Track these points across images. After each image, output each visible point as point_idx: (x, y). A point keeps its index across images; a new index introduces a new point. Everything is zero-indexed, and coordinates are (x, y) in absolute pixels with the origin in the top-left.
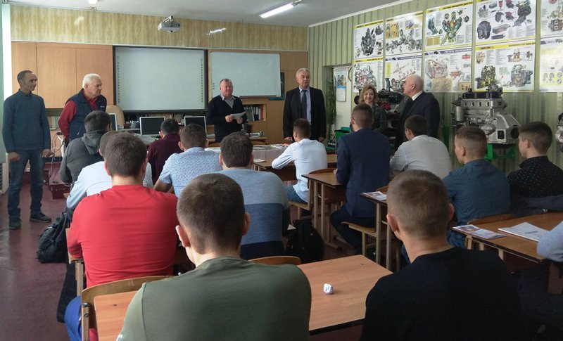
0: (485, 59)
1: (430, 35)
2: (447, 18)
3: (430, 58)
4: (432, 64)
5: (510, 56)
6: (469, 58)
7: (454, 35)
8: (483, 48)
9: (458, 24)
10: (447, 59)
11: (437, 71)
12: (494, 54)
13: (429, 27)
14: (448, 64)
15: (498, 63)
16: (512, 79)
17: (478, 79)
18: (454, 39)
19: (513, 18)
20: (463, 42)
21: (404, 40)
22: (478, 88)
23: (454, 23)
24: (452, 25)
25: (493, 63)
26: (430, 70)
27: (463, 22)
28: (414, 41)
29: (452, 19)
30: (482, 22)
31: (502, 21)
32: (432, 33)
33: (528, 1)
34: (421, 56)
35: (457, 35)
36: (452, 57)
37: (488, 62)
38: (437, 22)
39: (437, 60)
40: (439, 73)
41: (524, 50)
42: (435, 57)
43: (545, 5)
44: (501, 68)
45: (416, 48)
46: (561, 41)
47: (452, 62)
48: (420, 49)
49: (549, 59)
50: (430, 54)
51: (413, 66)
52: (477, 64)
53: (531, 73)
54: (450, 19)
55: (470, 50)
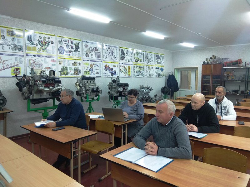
0: (63, 63)
1: (30, 45)
2: (40, 39)
3: (30, 58)
4: (32, 62)
5: (73, 63)
6: (55, 61)
8: (61, 58)
9: (48, 43)
10: (42, 60)
11: (36, 66)
12: (66, 61)
13: (28, 40)
14: (43, 63)
15: (69, 66)
16: (74, 72)
17: (60, 72)
18: (45, 50)
19: (73, 49)
20: (51, 53)
22: (60, 75)
23: (45, 43)
24: (44, 43)
25: (66, 65)
26: (31, 65)
27: (50, 43)
28: (16, 45)
29: (44, 40)
30: (60, 47)
31: (69, 49)
32: (30, 44)
33: (78, 44)
34: (23, 56)
35: (47, 49)
36: (45, 59)
37: (64, 65)
38: (34, 39)
39: (35, 59)
40: (37, 67)
41: (78, 62)
42: (34, 58)
43: (84, 47)
44: (70, 68)
45: (18, 50)
46: (89, 61)
47: (45, 62)
48: (22, 51)
49: (86, 66)
50: (30, 55)
51: (16, 60)
52: (59, 65)
53: (81, 70)
54: (42, 39)
55: (55, 58)
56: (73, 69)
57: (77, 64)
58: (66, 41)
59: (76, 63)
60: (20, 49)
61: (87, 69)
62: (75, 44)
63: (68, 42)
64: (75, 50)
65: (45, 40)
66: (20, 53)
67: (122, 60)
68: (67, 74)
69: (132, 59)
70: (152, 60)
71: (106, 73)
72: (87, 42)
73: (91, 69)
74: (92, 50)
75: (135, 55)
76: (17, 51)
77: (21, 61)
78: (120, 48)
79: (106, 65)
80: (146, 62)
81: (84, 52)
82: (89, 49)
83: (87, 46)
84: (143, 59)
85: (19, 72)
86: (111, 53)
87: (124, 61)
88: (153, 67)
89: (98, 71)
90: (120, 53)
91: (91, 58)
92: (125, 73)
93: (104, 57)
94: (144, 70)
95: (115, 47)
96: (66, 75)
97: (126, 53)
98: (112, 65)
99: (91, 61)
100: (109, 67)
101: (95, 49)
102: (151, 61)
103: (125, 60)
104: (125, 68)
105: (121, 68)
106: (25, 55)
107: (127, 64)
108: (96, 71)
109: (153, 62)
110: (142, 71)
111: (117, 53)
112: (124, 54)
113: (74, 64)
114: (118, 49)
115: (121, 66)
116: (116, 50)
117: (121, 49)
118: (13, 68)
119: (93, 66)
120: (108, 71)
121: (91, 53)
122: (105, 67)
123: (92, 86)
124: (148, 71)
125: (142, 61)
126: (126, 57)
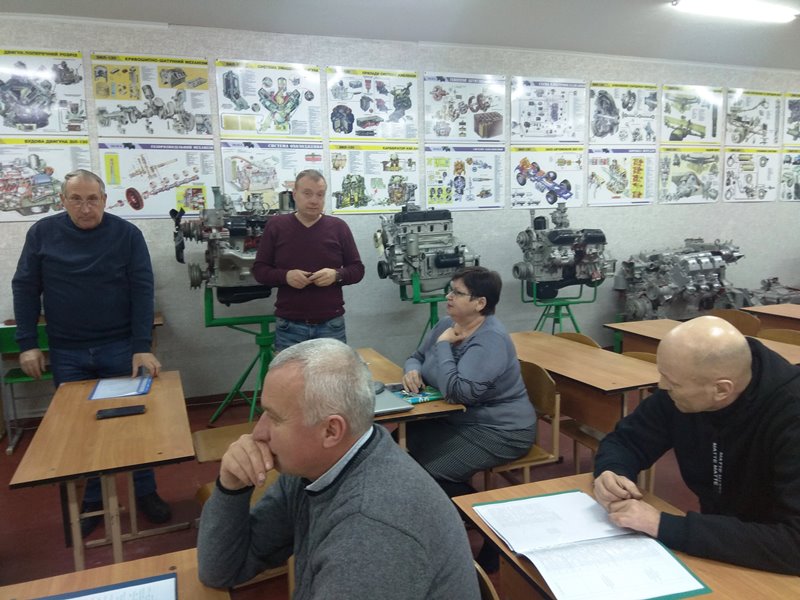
0: (347, 164)
1: (232, 111)
2: (267, 85)
3: (235, 154)
4: (241, 165)
5: (385, 163)
6: (320, 160)
7: (287, 118)
8: (342, 147)
9: (294, 101)
10: (274, 159)
11: (255, 179)
12: (361, 158)
13: (228, 94)
14: (278, 168)
15: (368, 172)
16: (390, 195)
17: (337, 195)
18: (286, 124)
19: (387, 109)
20: (304, 132)
21: (158, 109)
22: (338, 207)
23: (285, 98)
24: (280, 100)
25: (361, 171)
26: (238, 175)
27: (302, 99)
28: (189, 115)
29: (280, 89)
30: (338, 107)
31: (371, 111)
32: (234, 106)
33: (407, 89)
34: (210, 148)
35: (291, 119)
36: (284, 156)
37: (352, 169)
38: (246, 88)
39: (252, 158)
40: (258, 182)
41: (403, 156)
42: (247, 153)
43: (429, 99)
44: (372, 179)
45: (195, 130)
46: (449, 150)
47: (286, 164)
48: (208, 133)
49: (437, 170)
50: (234, 145)
51: (189, 164)
52: (334, 172)
53: (415, 187)
54: (275, 88)
55: (320, 147)
56: (386, 182)
57: (400, 165)
58: (360, 85)
59: (395, 161)
60: (203, 125)
61: (440, 182)
62: (393, 93)
63: (368, 89)
64: (394, 114)
65: (282, 88)
66: (202, 139)
67: (603, 134)
68: (363, 201)
69: (654, 127)
70: (765, 127)
71: (520, 191)
72: (441, 79)
73: (456, 178)
74: (464, 109)
75: (672, 108)
76: (193, 133)
77: (205, 166)
78: (595, 85)
79: (524, 162)
80: (729, 135)
81: (428, 118)
82: (451, 107)
83: (444, 94)
84: (715, 125)
85: (201, 201)
86: (548, 112)
87: (611, 141)
88: (766, 155)
89: (490, 186)
90: (594, 108)
91: (458, 138)
92: (617, 188)
93: (517, 130)
94: (716, 173)
95: (570, 85)
96: (357, 205)
97: (625, 106)
98: (551, 159)
99: (457, 149)
100: (539, 169)
101: (474, 101)
102: (757, 129)
103: (616, 134)
104: (615, 167)
105: (598, 169)
106: (217, 146)
107: (626, 151)
108: (478, 188)
109: (770, 135)
110: (704, 175)
111: (576, 108)
112: (611, 109)
113: (389, 165)
114: (583, 93)
115: (594, 162)
116: (572, 96)
117: (597, 90)
118: (182, 189)
119: (468, 168)
120: (530, 185)
121: (459, 120)
122: (521, 168)
123: (436, 243)
124: (742, 176)
125: (709, 132)
126: (622, 122)
